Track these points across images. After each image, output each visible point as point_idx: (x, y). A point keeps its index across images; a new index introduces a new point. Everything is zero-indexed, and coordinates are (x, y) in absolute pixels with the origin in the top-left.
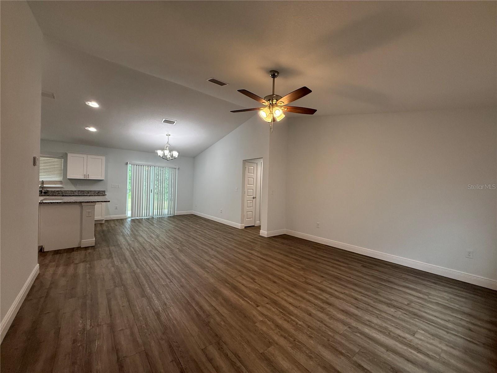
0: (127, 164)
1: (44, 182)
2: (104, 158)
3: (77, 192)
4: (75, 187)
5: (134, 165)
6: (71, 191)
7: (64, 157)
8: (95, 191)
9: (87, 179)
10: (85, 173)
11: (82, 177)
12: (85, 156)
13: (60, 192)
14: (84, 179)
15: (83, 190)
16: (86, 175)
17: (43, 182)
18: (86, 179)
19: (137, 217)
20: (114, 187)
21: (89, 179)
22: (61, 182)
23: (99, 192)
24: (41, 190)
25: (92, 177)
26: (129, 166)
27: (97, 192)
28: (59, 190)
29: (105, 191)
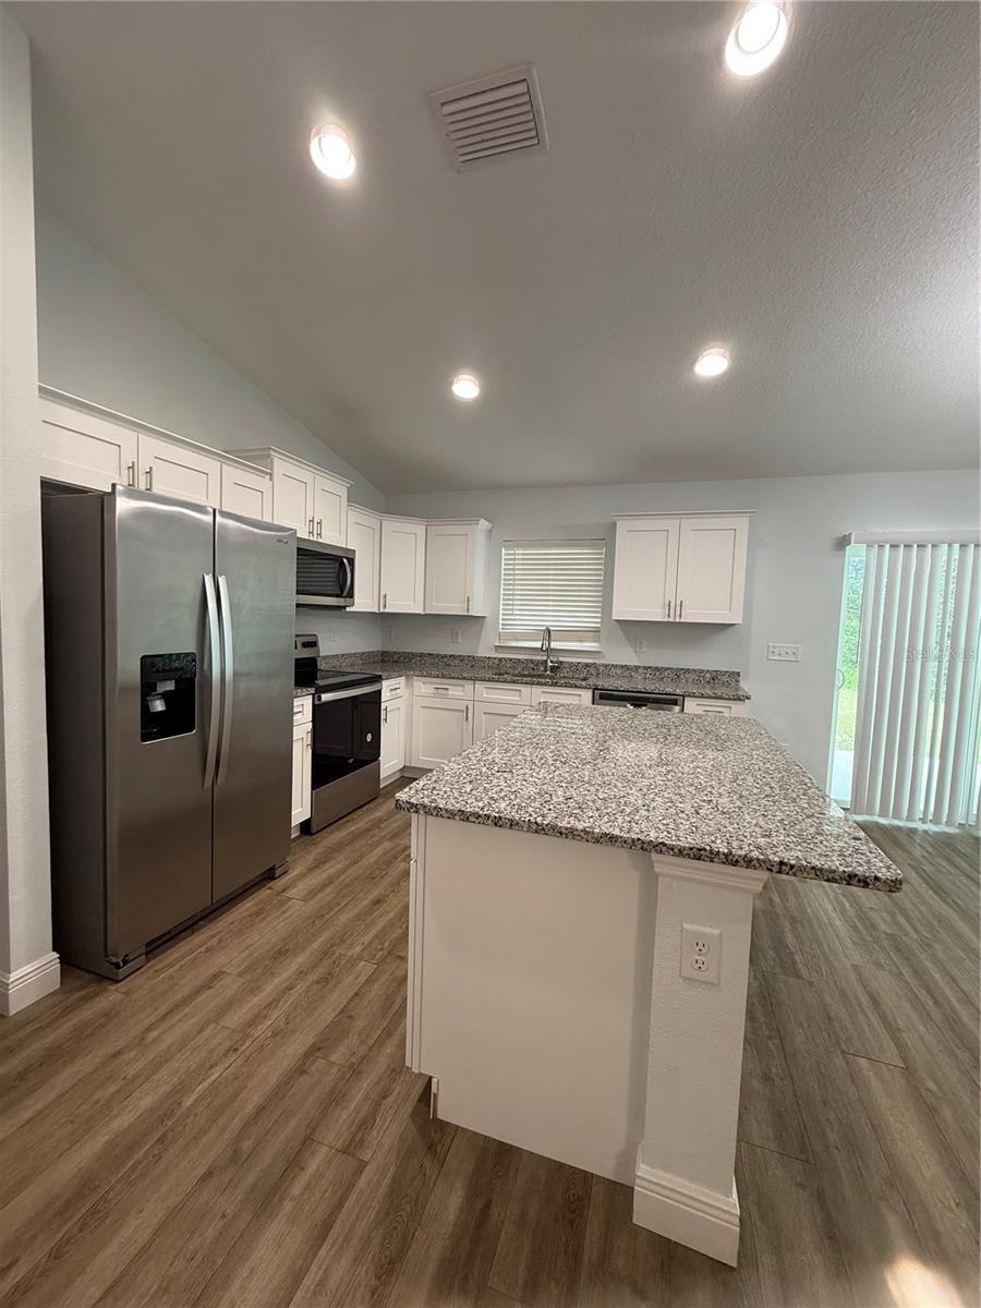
0: (842, 543)
1: (552, 633)
2: (742, 524)
3: (640, 671)
4: (636, 651)
5: (881, 547)
6: (622, 667)
7: (606, 539)
8: (703, 671)
9: (678, 620)
10: (670, 597)
11: (657, 615)
12: (671, 524)
13: (592, 670)
14: (666, 620)
15: (660, 665)
16: (673, 604)
17: (549, 631)
18: (671, 620)
19: (883, 813)
20: (778, 658)
21: (683, 620)
22: (595, 633)
23: (715, 677)
24: (545, 658)
25: (691, 615)
26: (855, 554)
27: (708, 675)
28: (589, 661)
29: (737, 674)
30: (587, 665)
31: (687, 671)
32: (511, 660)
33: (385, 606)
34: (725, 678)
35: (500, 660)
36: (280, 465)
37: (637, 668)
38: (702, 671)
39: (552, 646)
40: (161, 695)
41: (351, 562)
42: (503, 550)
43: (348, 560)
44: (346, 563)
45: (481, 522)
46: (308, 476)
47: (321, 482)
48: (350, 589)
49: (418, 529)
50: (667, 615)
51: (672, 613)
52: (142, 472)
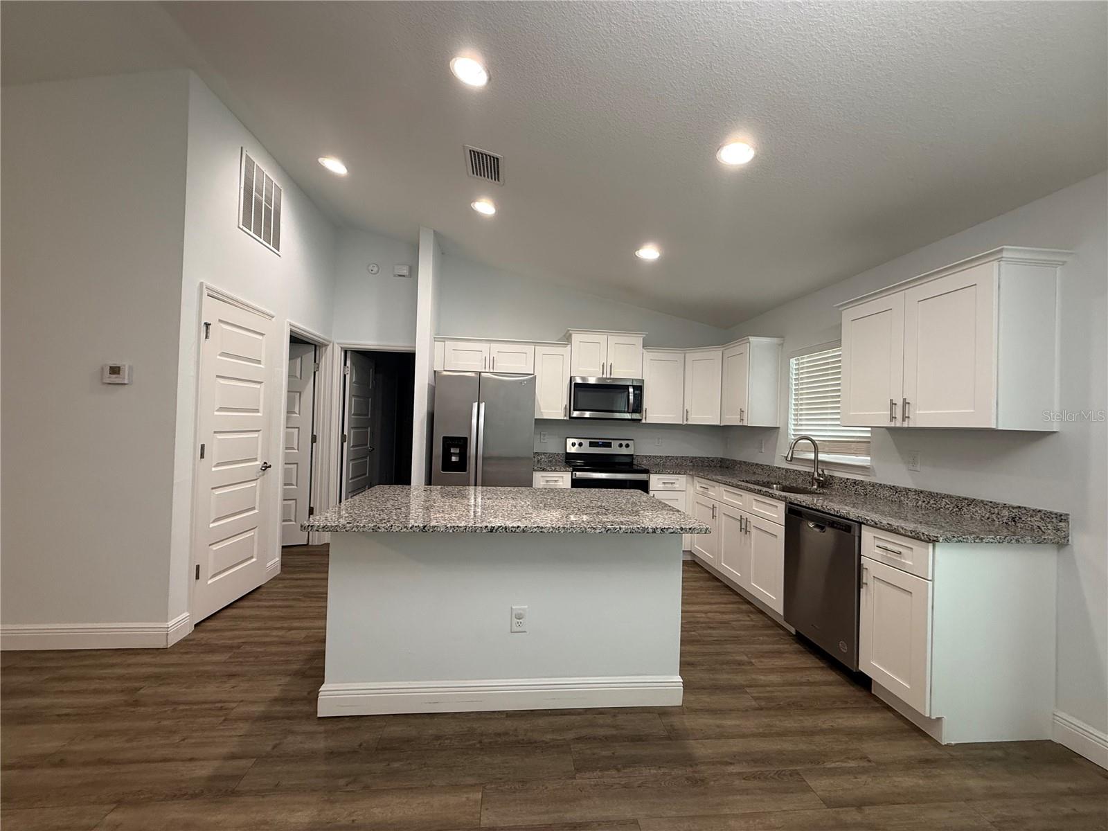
3: (911, 495)
4: (908, 470)
6: (891, 488)
9: (906, 424)
10: (896, 394)
12: (897, 299)
14: (893, 424)
15: (935, 490)
18: (899, 424)
21: (913, 425)
23: (1018, 516)
27: (1005, 513)
28: (859, 477)
29: (1062, 518)
30: (855, 483)
31: (972, 502)
32: (794, 471)
33: (687, 419)
34: (1035, 522)
35: (787, 470)
36: (576, 337)
37: (907, 491)
38: (995, 505)
39: (820, 458)
40: (455, 454)
41: (639, 389)
42: (793, 361)
43: (634, 387)
44: (631, 390)
45: (752, 339)
46: (601, 338)
47: (614, 339)
48: (638, 407)
49: (715, 354)
50: (892, 418)
51: (899, 415)
52: (491, 359)
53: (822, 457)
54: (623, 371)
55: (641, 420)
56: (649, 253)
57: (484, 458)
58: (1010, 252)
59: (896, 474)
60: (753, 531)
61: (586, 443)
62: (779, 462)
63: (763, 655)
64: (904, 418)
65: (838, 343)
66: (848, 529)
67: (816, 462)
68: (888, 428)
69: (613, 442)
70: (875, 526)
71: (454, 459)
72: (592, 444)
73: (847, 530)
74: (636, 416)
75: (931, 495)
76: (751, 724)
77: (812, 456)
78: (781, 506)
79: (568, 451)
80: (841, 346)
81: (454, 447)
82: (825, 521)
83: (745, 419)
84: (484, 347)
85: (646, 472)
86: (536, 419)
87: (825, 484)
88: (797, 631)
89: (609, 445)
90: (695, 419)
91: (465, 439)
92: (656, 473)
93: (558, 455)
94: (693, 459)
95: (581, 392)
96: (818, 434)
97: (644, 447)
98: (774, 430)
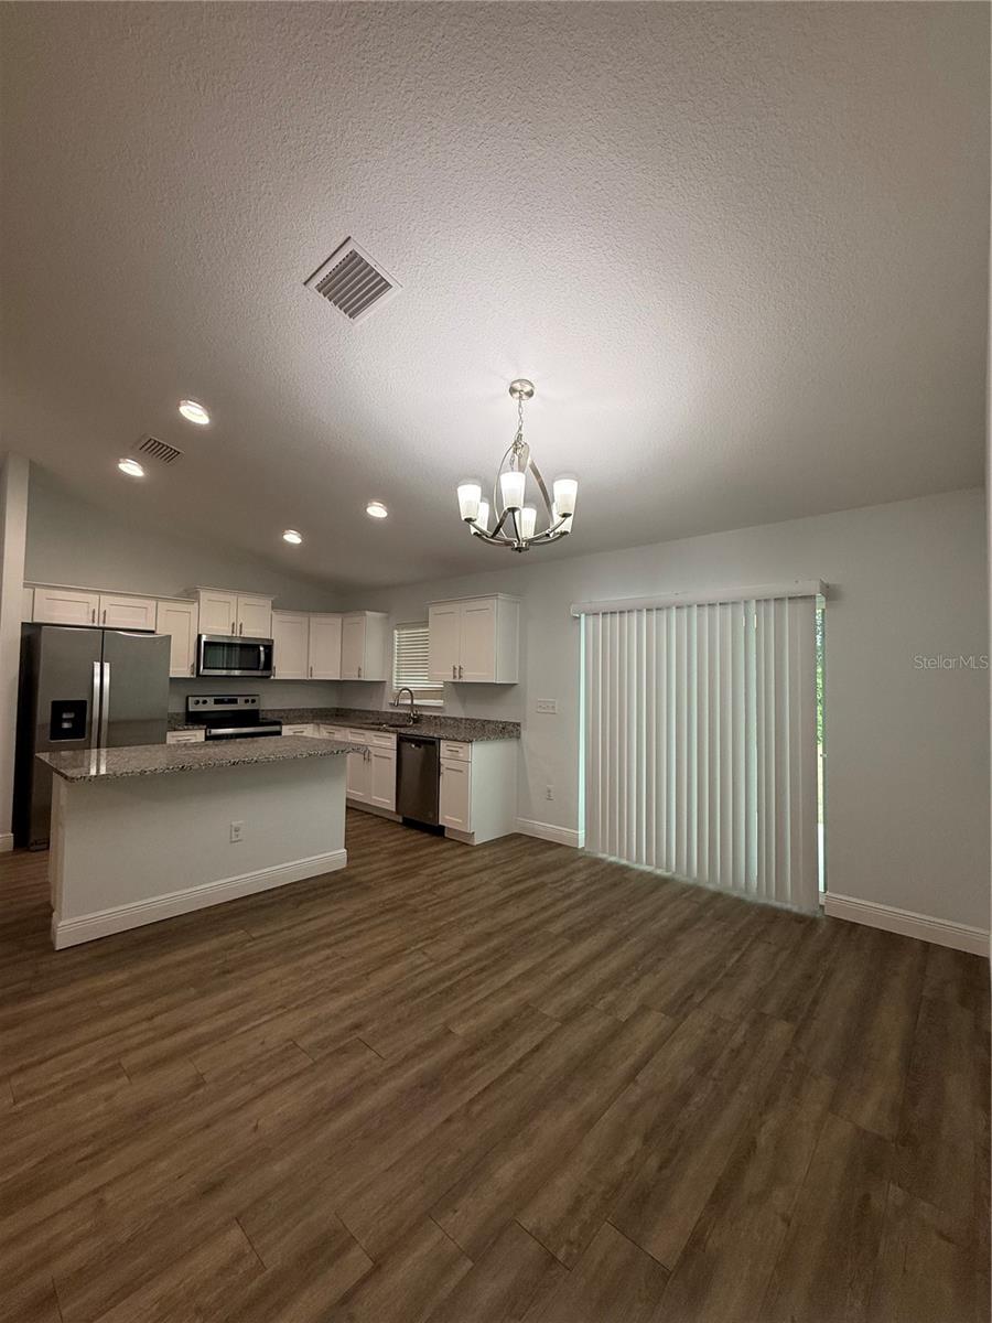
1: (413, 693)
4: (463, 706)
5: (597, 614)
10: (455, 663)
12: (457, 607)
17: (411, 691)
20: (543, 711)
22: (441, 693)
25: (468, 676)
28: (437, 714)
29: (519, 725)
30: (435, 717)
31: (489, 722)
32: (397, 713)
34: (511, 728)
35: (392, 713)
36: (204, 596)
37: (462, 719)
38: (496, 722)
40: (67, 720)
41: (269, 648)
42: (396, 632)
43: (264, 646)
44: (262, 649)
45: (367, 613)
46: (232, 598)
47: (244, 600)
48: (268, 665)
49: (336, 621)
50: (455, 677)
51: (457, 675)
52: (101, 613)
53: (415, 702)
54: (253, 630)
55: (269, 677)
56: (293, 538)
57: (109, 723)
58: (501, 596)
59: (456, 711)
60: (373, 758)
61: (210, 701)
62: (386, 708)
63: (385, 836)
64: (460, 677)
65: (425, 624)
66: (433, 743)
67: (412, 706)
68: (454, 683)
69: (239, 699)
70: (447, 739)
71: (66, 725)
72: (217, 702)
73: (430, 746)
74: (265, 673)
75: (472, 720)
76: (387, 863)
77: (409, 702)
78: (394, 737)
79: (191, 710)
80: (427, 626)
81: (66, 712)
82: (419, 742)
83: (362, 674)
84: (93, 598)
85: (279, 724)
86: (171, 678)
87: (418, 720)
88: (404, 819)
89: (235, 701)
90: (319, 675)
91: (83, 703)
92: (287, 724)
93: (178, 714)
94: (312, 710)
95: (210, 649)
96: (413, 686)
97: (269, 702)
98: (382, 683)
